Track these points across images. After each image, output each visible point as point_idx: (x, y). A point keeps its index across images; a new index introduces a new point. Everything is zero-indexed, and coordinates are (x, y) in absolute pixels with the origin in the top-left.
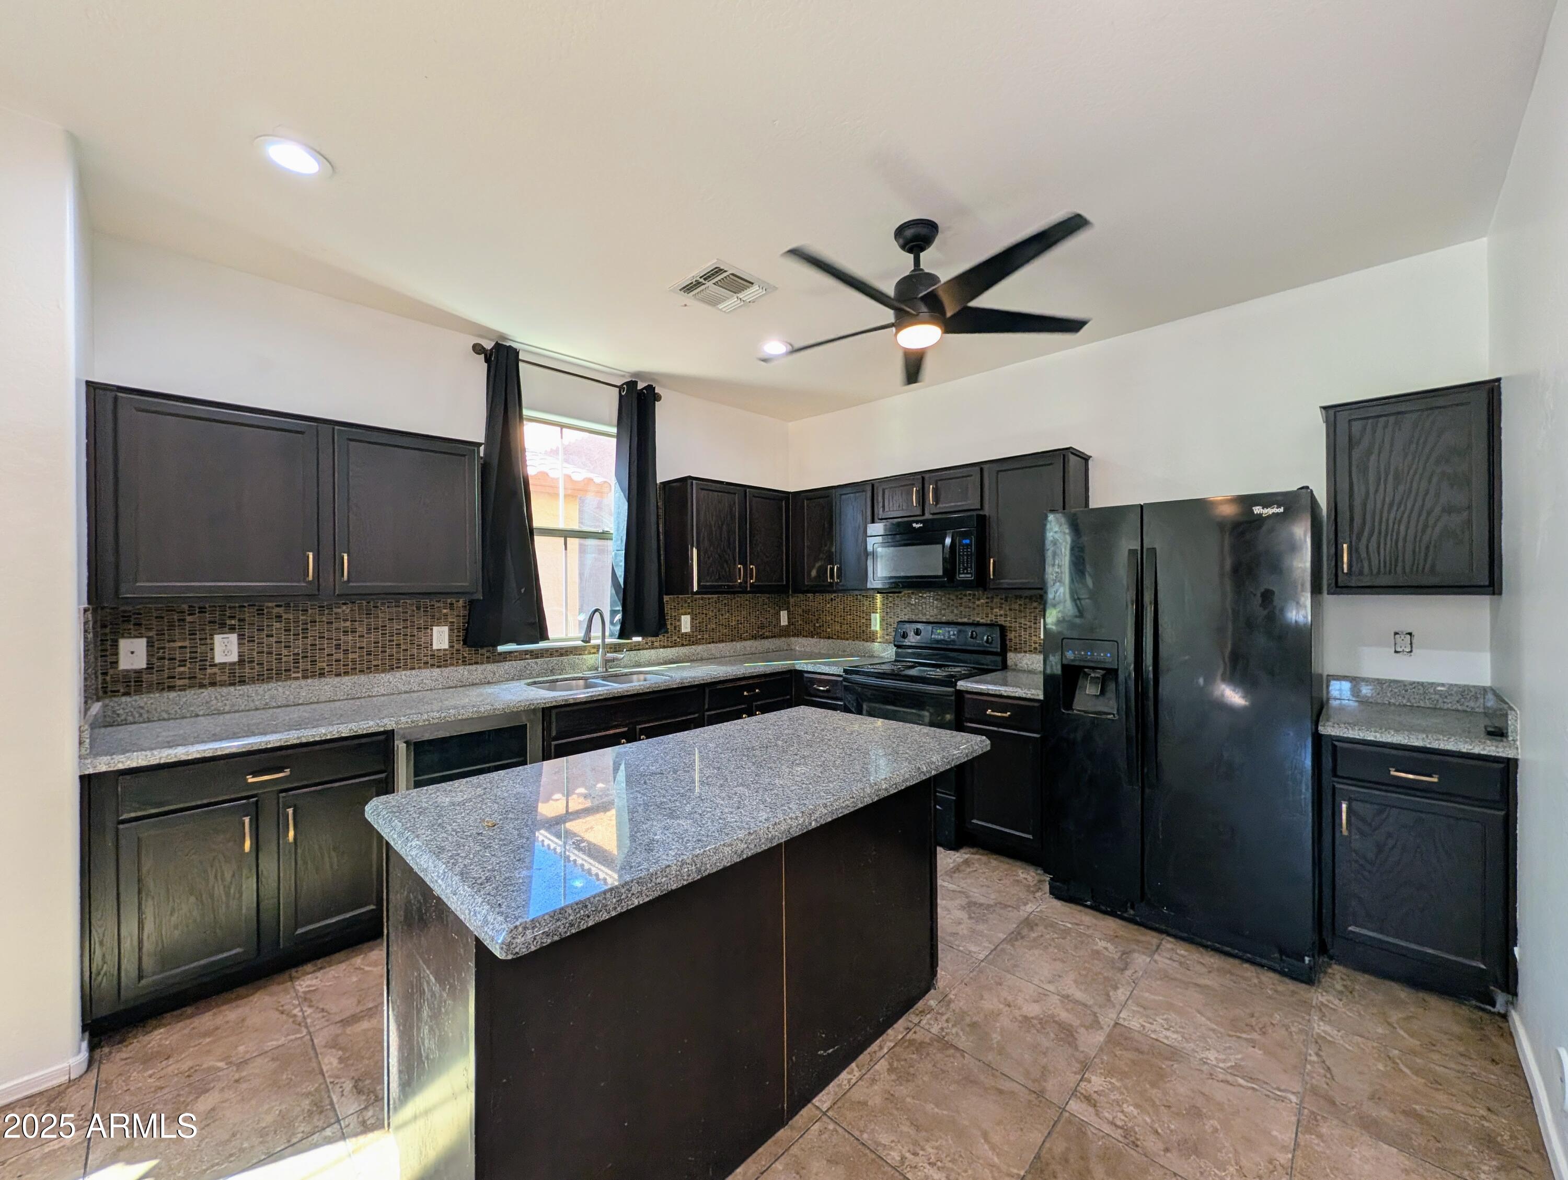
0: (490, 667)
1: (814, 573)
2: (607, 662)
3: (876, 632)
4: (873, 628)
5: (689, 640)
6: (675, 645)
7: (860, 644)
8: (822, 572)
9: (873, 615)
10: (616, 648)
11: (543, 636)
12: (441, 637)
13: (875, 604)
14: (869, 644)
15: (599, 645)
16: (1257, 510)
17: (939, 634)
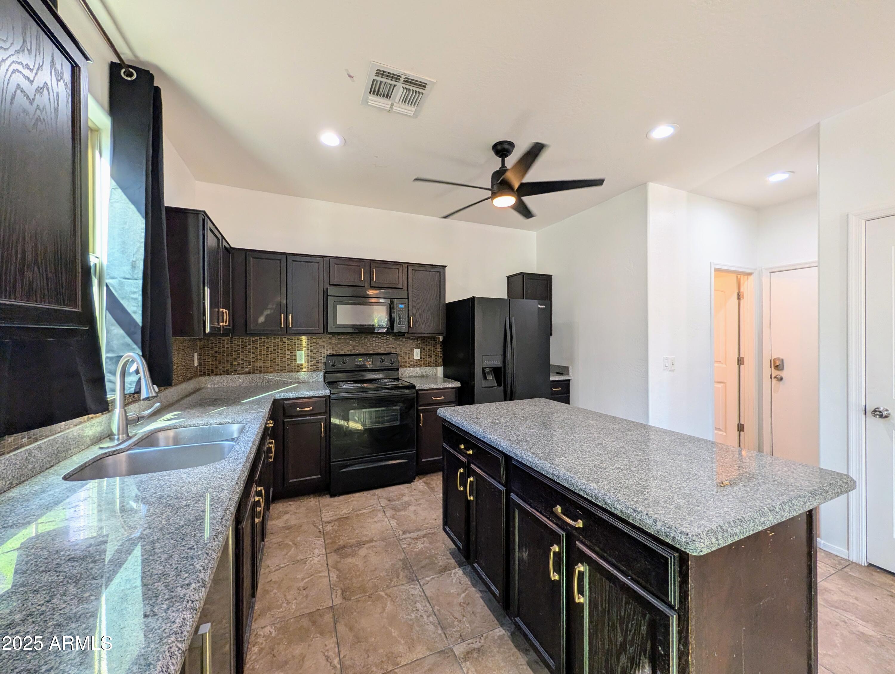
3: (301, 365)
4: (298, 362)
7: (287, 376)
8: (274, 318)
9: (298, 353)
13: (300, 344)
14: (295, 374)
17: (360, 361)
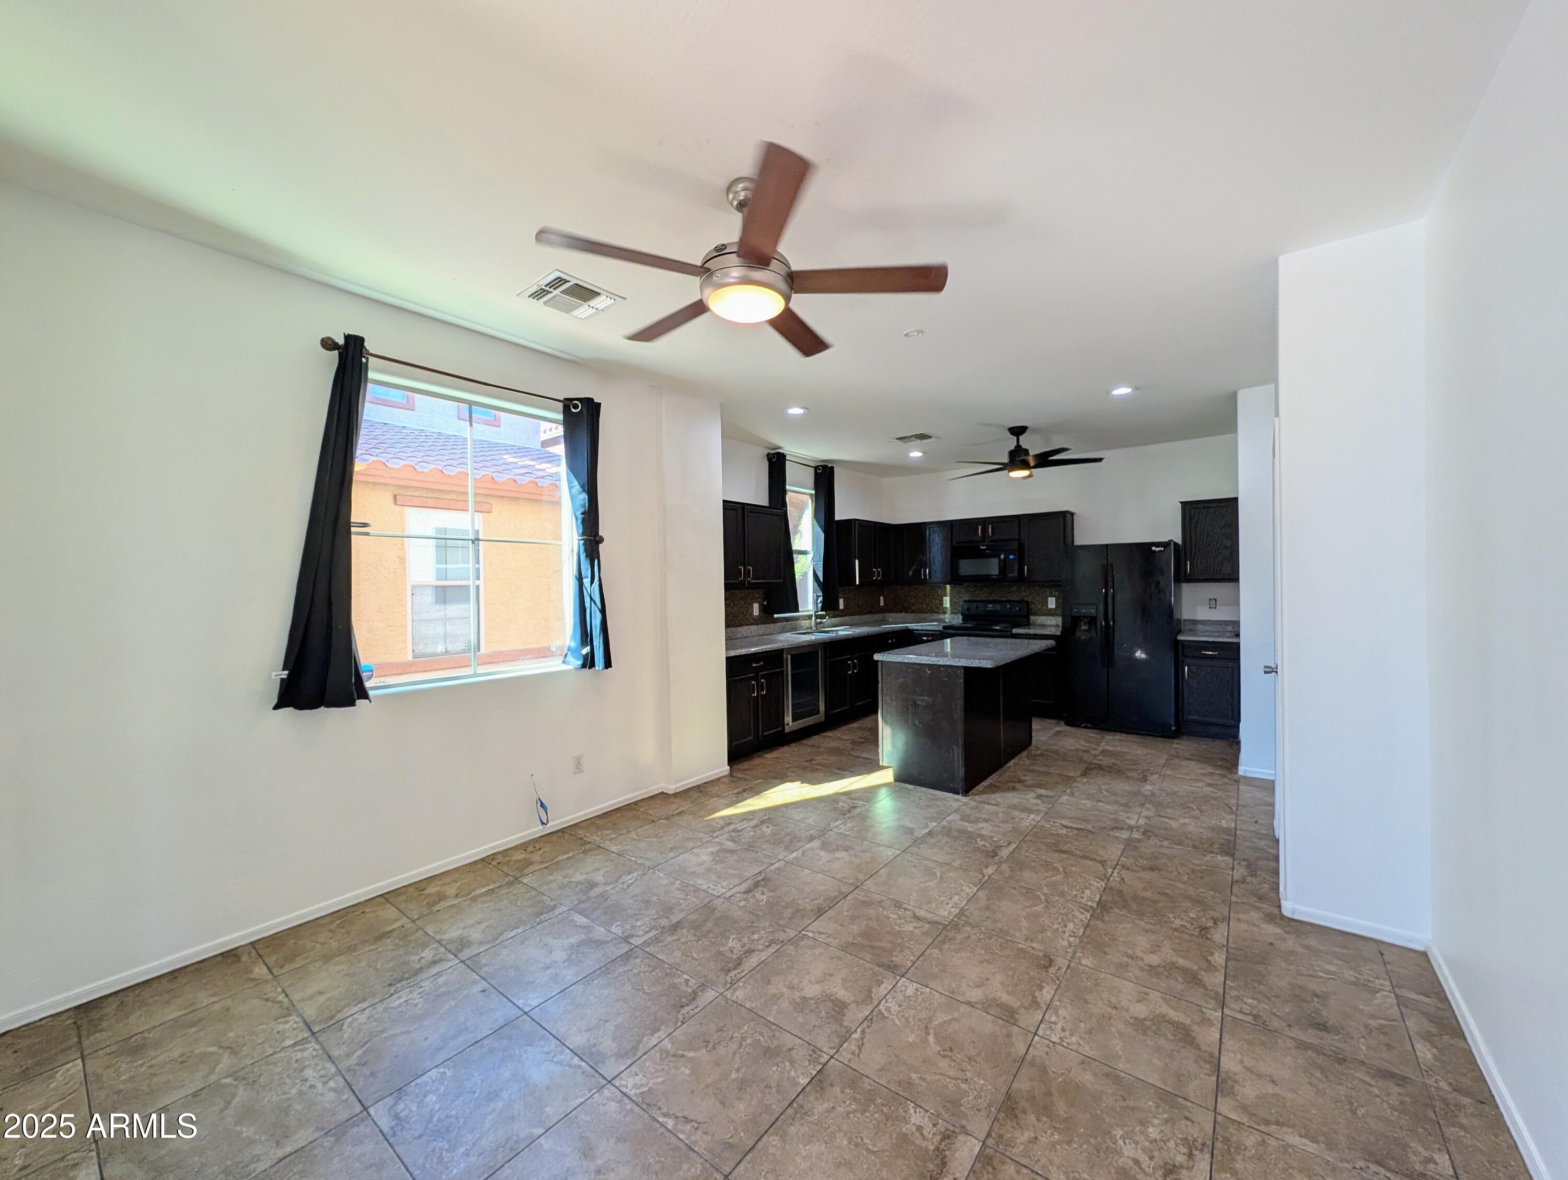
0: (772, 625)
1: (910, 573)
2: (817, 624)
3: (947, 608)
4: (944, 606)
5: (843, 614)
6: (838, 616)
7: (936, 616)
8: (917, 572)
9: (944, 598)
10: (822, 617)
11: (797, 610)
12: (756, 610)
13: (946, 591)
14: (941, 615)
15: (812, 616)
16: (1154, 548)
17: (990, 607)
